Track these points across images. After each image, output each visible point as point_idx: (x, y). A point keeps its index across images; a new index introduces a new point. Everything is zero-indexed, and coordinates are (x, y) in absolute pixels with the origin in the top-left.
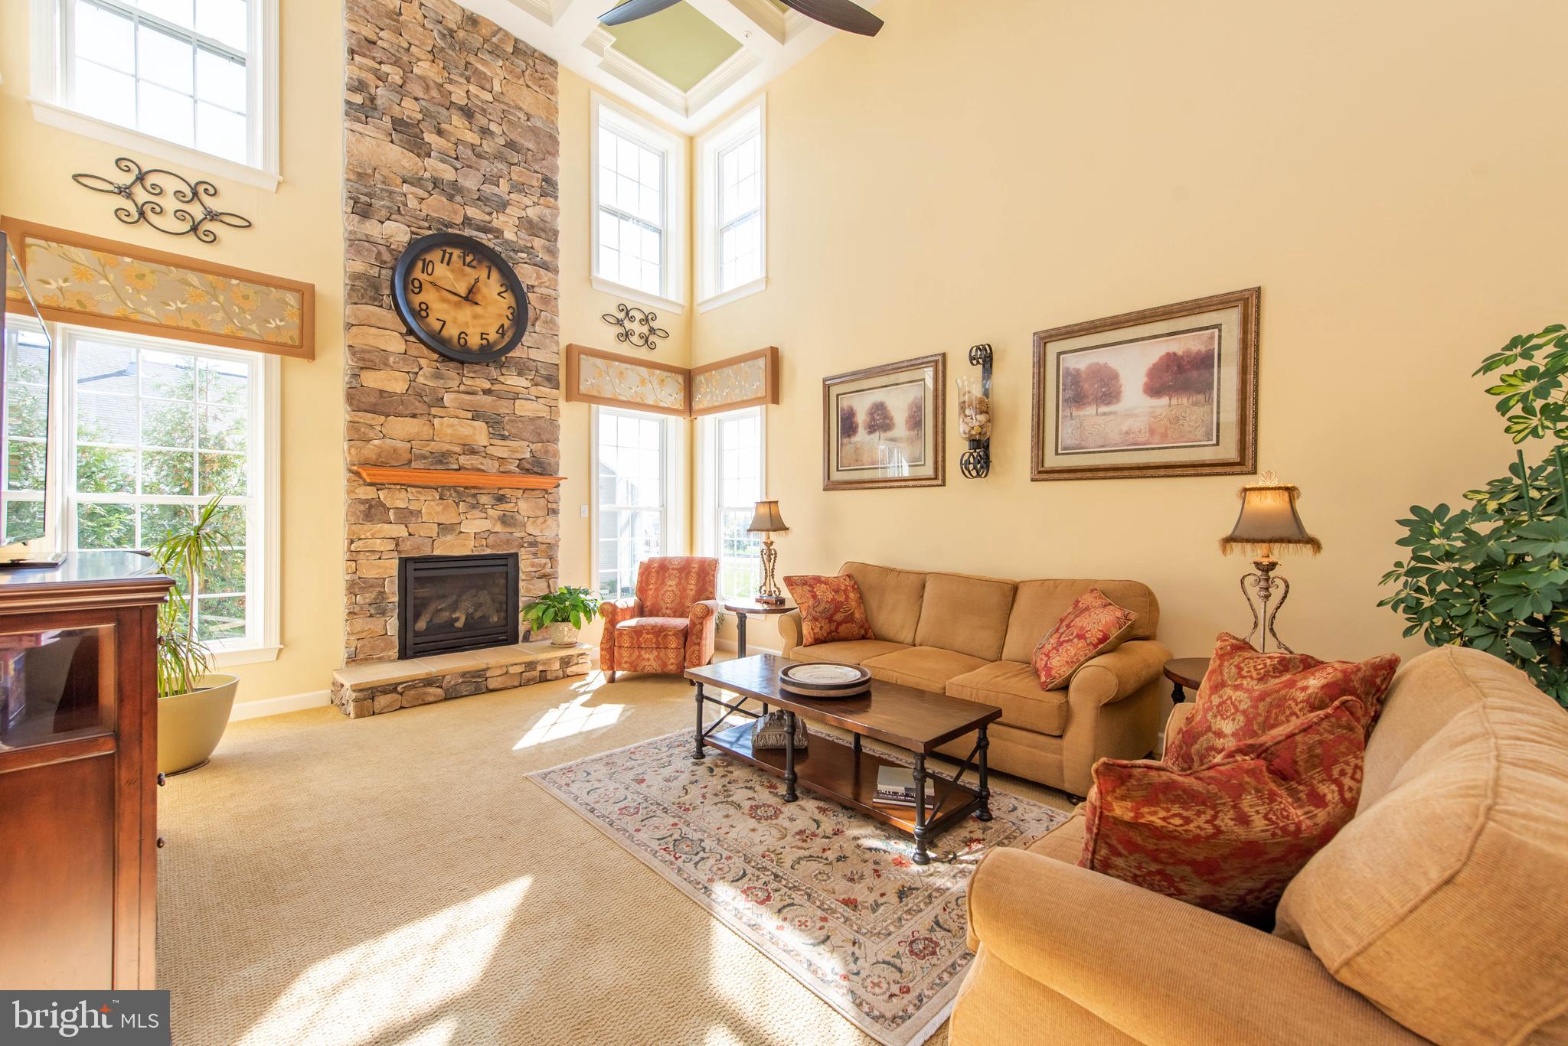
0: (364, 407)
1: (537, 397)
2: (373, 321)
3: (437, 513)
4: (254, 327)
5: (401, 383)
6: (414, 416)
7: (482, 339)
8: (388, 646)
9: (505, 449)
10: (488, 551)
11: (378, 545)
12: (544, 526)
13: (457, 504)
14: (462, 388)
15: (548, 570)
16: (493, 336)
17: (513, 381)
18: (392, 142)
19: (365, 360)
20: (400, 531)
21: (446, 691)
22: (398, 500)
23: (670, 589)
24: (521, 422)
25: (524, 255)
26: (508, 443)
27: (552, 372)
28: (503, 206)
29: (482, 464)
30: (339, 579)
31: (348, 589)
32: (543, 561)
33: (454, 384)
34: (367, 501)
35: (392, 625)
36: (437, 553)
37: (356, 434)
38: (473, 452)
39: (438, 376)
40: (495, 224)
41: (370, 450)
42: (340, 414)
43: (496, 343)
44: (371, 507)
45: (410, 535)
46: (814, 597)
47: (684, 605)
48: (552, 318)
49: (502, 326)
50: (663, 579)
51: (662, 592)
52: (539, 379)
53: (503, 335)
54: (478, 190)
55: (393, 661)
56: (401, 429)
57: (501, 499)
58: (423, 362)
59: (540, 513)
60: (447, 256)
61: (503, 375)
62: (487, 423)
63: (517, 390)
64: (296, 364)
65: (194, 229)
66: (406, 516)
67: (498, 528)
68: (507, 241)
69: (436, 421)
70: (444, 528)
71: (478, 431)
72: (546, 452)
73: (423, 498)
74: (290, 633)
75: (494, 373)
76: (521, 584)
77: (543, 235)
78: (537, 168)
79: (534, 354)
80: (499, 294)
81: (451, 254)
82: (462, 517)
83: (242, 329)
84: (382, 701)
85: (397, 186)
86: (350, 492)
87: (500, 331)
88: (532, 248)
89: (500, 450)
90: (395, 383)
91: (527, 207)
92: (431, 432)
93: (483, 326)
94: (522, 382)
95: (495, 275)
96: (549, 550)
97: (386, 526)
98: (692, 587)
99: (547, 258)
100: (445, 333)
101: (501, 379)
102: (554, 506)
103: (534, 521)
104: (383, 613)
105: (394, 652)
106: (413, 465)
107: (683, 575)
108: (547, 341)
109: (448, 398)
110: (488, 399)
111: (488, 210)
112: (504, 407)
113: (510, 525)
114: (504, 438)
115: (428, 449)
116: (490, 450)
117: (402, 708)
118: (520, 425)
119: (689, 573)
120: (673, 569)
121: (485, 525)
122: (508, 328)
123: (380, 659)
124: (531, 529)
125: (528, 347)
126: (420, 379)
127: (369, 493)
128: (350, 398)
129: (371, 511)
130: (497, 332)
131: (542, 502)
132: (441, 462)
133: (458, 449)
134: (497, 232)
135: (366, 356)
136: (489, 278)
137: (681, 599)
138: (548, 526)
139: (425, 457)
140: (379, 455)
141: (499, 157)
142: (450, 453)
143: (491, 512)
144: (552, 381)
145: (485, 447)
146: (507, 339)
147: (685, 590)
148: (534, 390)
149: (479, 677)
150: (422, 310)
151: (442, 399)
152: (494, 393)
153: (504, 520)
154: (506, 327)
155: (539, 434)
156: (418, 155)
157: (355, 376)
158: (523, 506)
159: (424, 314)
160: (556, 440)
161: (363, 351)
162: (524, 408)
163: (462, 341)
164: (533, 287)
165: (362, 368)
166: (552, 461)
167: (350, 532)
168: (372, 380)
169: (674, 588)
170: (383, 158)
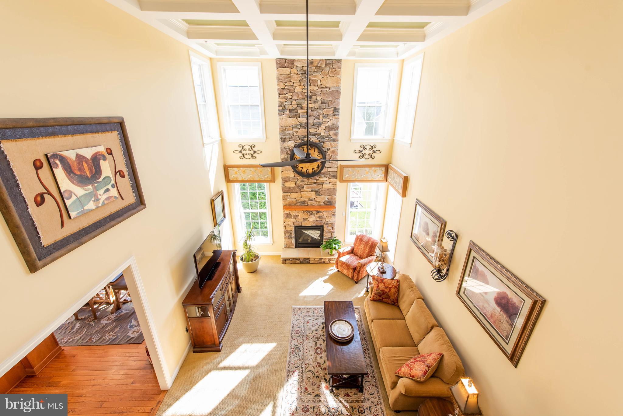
0: (285, 191)
1: (330, 182)
2: (287, 170)
3: (302, 216)
4: (263, 178)
5: (293, 185)
6: (297, 192)
7: (313, 170)
8: (293, 245)
9: (320, 198)
10: (315, 225)
11: (289, 223)
12: (330, 219)
13: (307, 214)
14: (308, 183)
15: (331, 231)
16: (316, 169)
17: (323, 179)
18: (290, 117)
19: (285, 180)
20: (294, 220)
21: (300, 262)
22: (294, 213)
23: (361, 248)
24: (324, 190)
25: (327, 139)
26: (321, 197)
27: (335, 174)
28: (320, 124)
29: (313, 203)
30: (282, 230)
31: (284, 233)
32: (330, 228)
33: (306, 183)
34: (287, 213)
35: (293, 240)
36: (302, 225)
37: (284, 198)
38: (311, 200)
39: (302, 181)
40: (318, 131)
41: (287, 202)
42: (281, 193)
43: (316, 170)
44: (288, 215)
45: (296, 221)
46: (378, 287)
47: (363, 255)
48: (335, 157)
49: (318, 165)
50: (360, 244)
51: (359, 248)
52: (330, 177)
53: (319, 167)
54: (313, 122)
55: (293, 248)
56: (294, 196)
57: (318, 212)
58: (298, 178)
59: (329, 215)
60: (303, 148)
61: (320, 177)
62: (315, 192)
63: (324, 181)
64: (272, 184)
65: (252, 156)
66: (296, 216)
67: (318, 219)
68: (322, 136)
69: (302, 193)
70: (304, 220)
71: (313, 195)
72: (332, 198)
73: (299, 212)
74: (274, 240)
75: (317, 177)
76: (324, 234)
77: (333, 130)
78: (332, 107)
79: (329, 169)
80: (317, 156)
81: (304, 148)
82: (309, 217)
83: (261, 178)
84: (287, 262)
85: (291, 130)
86: (284, 211)
87: (318, 167)
88: (330, 135)
89: (318, 199)
90: (292, 184)
91: (328, 122)
92: (301, 196)
93: (313, 166)
94: (326, 179)
95: (316, 150)
96: (332, 226)
97: (291, 219)
98: (367, 250)
99: (334, 137)
100: (303, 171)
101: (319, 179)
102: (334, 213)
103: (328, 218)
104: (291, 238)
105: (294, 246)
106: (297, 205)
107: (366, 245)
108: (334, 165)
109: (305, 187)
110: (315, 185)
111: (316, 127)
112: (320, 187)
113: (321, 219)
114: (320, 195)
115: (300, 200)
116: (316, 199)
117: (291, 263)
118: (324, 191)
119: (367, 245)
120: (364, 241)
121: (314, 219)
122: (321, 165)
123: (291, 248)
124: (327, 220)
125: (327, 168)
126: (298, 183)
127: (287, 212)
128: (283, 190)
129: (288, 216)
130: (317, 167)
131: (330, 212)
132: (303, 203)
133: (307, 200)
134: (318, 134)
135: (285, 179)
136: (314, 152)
137: (363, 252)
138: (332, 219)
139: (299, 202)
140: (289, 203)
141: (320, 108)
142: (305, 201)
143: (316, 215)
144: (335, 177)
145: (314, 198)
146: (320, 169)
147: (365, 250)
148: (329, 181)
149: (308, 260)
150: (297, 166)
151: (303, 187)
152: (317, 184)
153: (319, 217)
154: (319, 165)
155: (330, 194)
156: (296, 118)
157: (283, 184)
158: (325, 213)
159: (297, 167)
160: (335, 195)
161: (285, 178)
162: (326, 186)
163: (307, 172)
164: (329, 148)
165: (285, 182)
166: (334, 201)
167: (284, 220)
168: (287, 185)
169: (362, 248)
170: (287, 123)
